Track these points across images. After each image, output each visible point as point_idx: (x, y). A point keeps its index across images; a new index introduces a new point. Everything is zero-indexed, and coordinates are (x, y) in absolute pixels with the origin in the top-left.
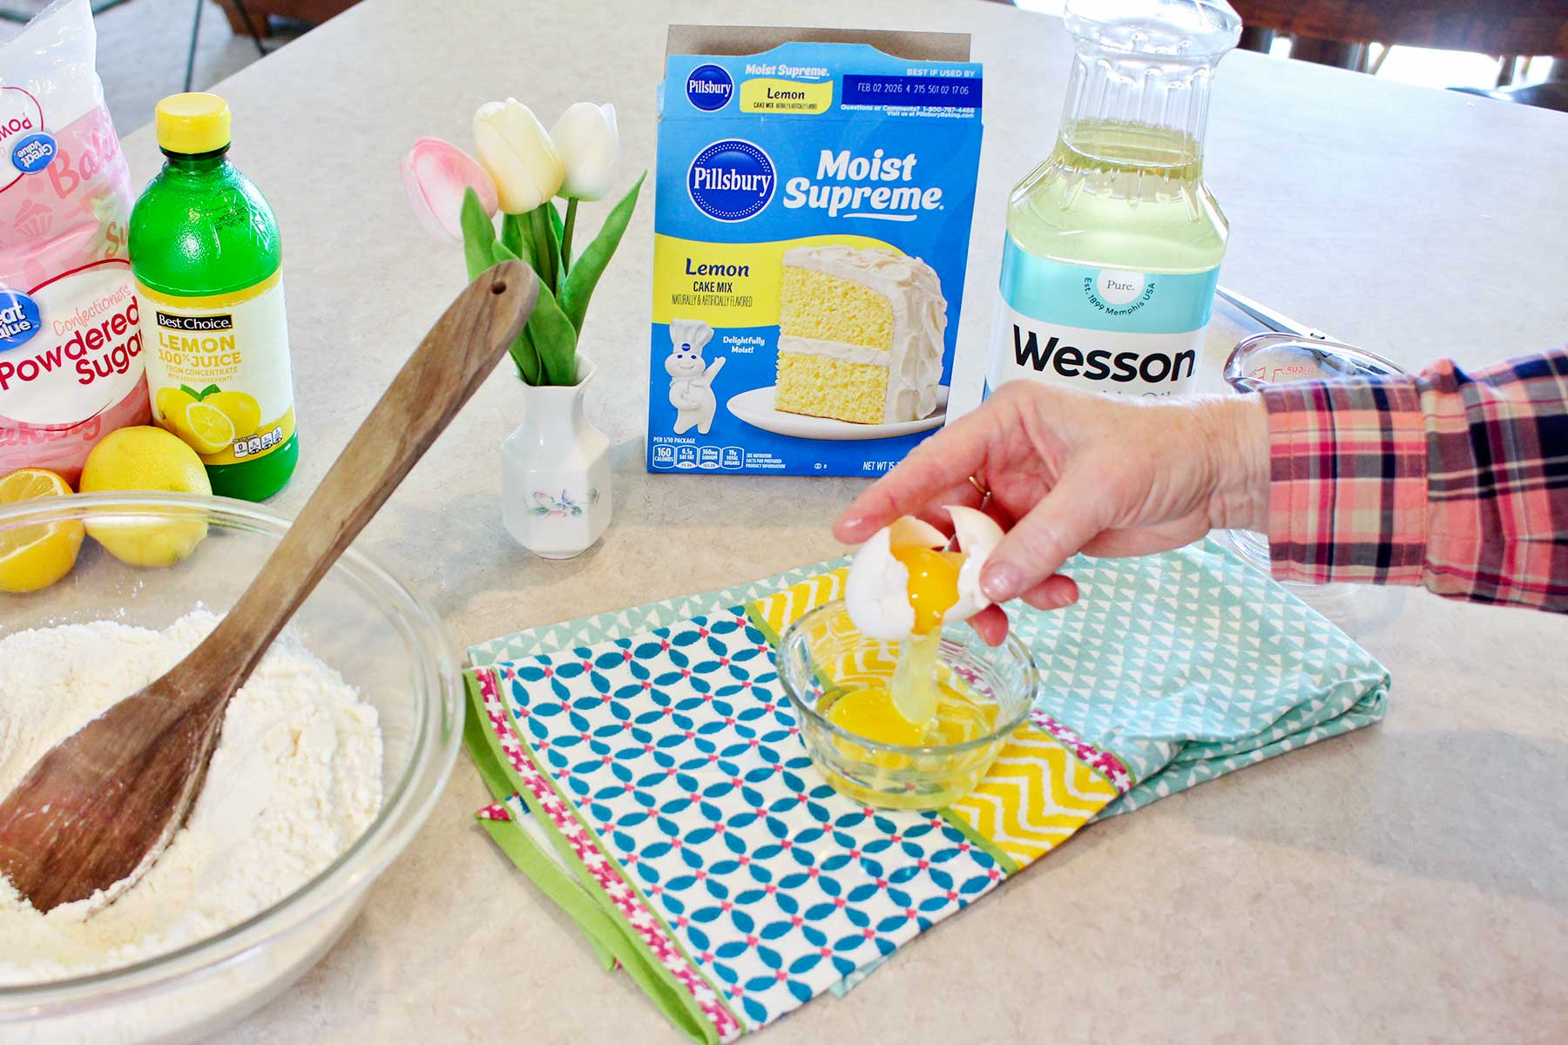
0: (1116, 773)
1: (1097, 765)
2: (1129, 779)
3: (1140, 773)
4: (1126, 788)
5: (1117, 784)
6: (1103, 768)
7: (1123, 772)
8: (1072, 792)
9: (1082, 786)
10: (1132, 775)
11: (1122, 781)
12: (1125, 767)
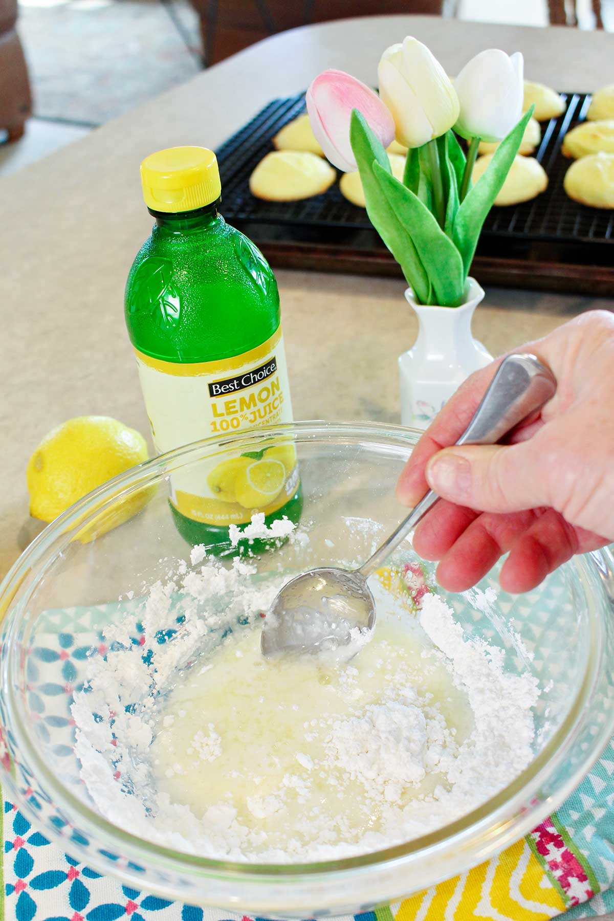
0: (573, 880)
1: (554, 866)
2: (590, 888)
3: (605, 880)
4: (583, 897)
5: (571, 893)
6: (559, 873)
7: (582, 878)
8: (515, 895)
9: (527, 891)
10: (595, 883)
11: (579, 890)
12: (587, 872)
